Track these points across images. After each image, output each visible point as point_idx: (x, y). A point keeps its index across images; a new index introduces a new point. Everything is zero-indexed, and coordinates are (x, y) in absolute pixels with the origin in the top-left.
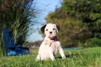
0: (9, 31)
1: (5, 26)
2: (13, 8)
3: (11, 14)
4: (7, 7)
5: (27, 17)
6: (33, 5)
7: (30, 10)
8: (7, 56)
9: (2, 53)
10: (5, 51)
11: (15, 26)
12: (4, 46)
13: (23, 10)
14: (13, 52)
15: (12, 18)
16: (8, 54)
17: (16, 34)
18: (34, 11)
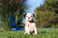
0: (13, 17)
2: (16, 4)
3: (14, 7)
4: (12, 3)
5: (24, 9)
6: (27, 3)
7: (26, 5)
8: (11, 31)
9: (8, 29)
10: (10, 28)
11: (17, 14)
12: (10, 25)
13: (21, 5)
15: (15, 9)
16: (12, 30)
17: (17, 19)
18: (28, 6)
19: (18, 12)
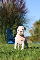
0: (10, 29)
1: (8, 27)
2: (14, 17)
3: (12, 20)
5: (21, 23)
8: (8, 44)
9: (5, 42)
10: (7, 41)
11: (14, 27)
12: (7, 38)
14: (12, 42)
15: (13, 22)
17: (14, 32)
19: (16, 25)
